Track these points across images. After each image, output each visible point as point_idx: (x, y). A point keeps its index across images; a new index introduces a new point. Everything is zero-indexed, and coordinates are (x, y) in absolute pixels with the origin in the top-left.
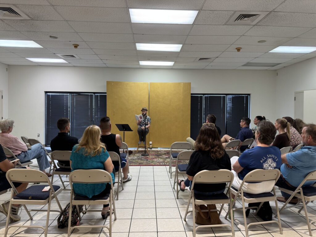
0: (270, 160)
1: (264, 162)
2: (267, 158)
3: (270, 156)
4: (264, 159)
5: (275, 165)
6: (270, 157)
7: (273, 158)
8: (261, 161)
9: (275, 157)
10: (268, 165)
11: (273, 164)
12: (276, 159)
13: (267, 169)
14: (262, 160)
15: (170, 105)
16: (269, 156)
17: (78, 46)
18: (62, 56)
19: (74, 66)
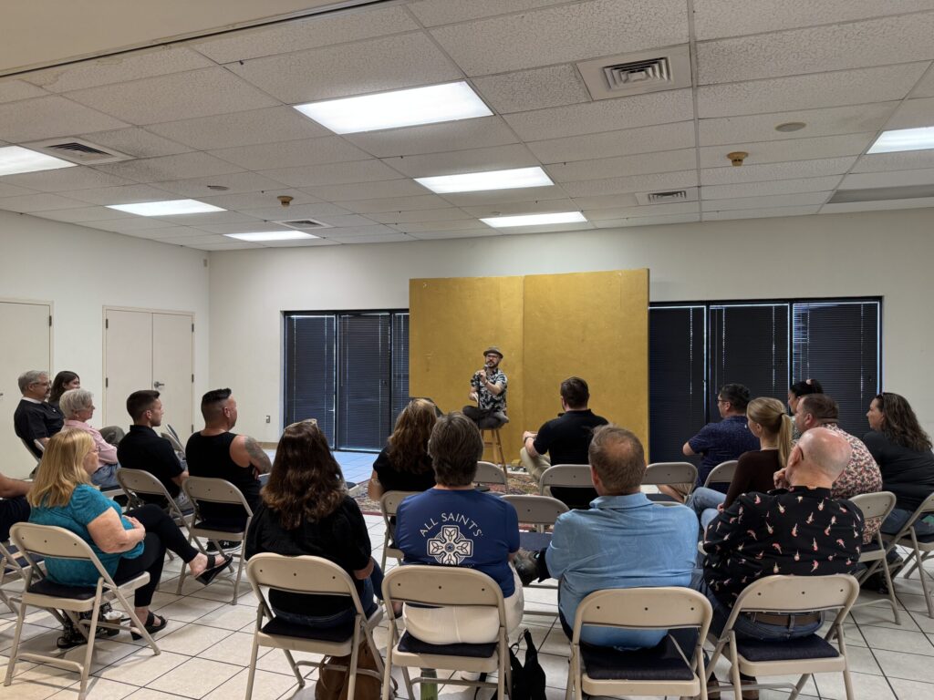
1: (432, 534)
2: (441, 523)
3: (451, 515)
4: (430, 524)
5: (468, 549)
7: (461, 524)
8: (423, 532)
9: (470, 524)
11: (461, 543)
12: (475, 529)
14: (426, 529)
16: (447, 515)
17: (292, 198)
18: (287, 223)
19: (343, 244)
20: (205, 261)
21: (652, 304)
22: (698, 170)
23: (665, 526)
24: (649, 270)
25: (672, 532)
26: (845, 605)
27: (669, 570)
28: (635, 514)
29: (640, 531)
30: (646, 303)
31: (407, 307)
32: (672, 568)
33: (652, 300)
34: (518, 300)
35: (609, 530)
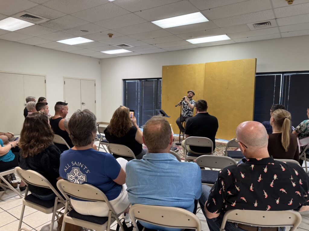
0: (76, 171)
1: (69, 171)
2: (72, 166)
4: (68, 167)
5: (84, 178)
6: (75, 166)
7: (80, 167)
8: (65, 170)
10: (74, 176)
11: (81, 176)
12: (86, 170)
13: (72, 182)
15: (227, 89)
16: (74, 163)
17: (113, 35)
18: (118, 45)
19: (142, 54)
20: (99, 62)
21: (257, 74)
22: (273, 9)
23: (174, 173)
24: (256, 59)
25: (178, 176)
26: (293, 225)
27: (174, 198)
28: (158, 164)
29: (158, 174)
30: (254, 73)
31: (161, 77)
32: (175, 196)
33: (257, 72)
34: (202, 73)
35: (143, 171)
